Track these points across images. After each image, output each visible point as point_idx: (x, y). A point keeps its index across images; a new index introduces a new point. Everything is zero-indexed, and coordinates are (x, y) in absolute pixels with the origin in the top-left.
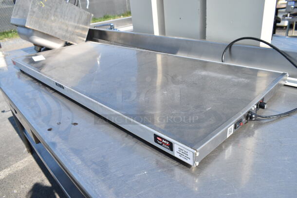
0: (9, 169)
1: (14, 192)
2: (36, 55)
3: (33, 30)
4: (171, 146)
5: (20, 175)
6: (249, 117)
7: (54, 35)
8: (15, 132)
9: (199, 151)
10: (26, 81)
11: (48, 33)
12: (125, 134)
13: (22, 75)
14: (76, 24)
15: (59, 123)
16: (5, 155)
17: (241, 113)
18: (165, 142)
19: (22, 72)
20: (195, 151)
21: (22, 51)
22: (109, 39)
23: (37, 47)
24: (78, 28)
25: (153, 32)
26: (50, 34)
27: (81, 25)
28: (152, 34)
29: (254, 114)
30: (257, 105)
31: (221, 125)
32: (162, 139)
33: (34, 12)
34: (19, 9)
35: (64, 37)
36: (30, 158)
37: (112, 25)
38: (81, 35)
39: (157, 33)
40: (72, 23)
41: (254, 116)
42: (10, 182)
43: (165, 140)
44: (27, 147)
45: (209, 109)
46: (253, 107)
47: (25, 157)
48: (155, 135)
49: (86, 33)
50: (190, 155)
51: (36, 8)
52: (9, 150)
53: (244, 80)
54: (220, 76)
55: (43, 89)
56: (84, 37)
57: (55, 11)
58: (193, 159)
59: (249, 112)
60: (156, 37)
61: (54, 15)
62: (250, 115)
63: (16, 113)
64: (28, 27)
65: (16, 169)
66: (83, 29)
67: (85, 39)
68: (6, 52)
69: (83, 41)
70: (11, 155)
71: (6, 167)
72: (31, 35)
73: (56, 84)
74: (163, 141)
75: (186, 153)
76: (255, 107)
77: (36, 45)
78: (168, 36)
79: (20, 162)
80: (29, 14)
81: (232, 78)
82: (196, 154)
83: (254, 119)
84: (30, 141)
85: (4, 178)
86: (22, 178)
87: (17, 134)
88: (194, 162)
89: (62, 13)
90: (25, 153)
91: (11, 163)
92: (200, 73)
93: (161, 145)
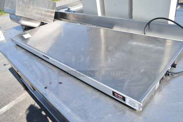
0: (15, 101)
1: (20, 115)
2: (25, 34)
3: (20, 17)
4: (124, 99)
5: (22, 104)
6: (167, 74)
7: (34, 19)
8: (14, 78)
9: (142, 103)
10: (22, 52)
11: (30, 18)
12: (93, 89)
13: (18, 48)
14: (47, 9)
15: (51, 83)
16: (11, 93)
17: (163, 73)
18: (120, 96)
19: (18, 46)
20: (140, 103)
21: (14, 29)
22: (68, 18)
23: (23, 26)
24: (48, 11)
25: (97, 14)
26: (31, 18)
27: (50, 10)
28: (97, 15)
29: (170, 72)
30: (171, 66)
31: (152, 83)
32: (118, 94)
33: (20, 5)
34: (8, 2)
35: (40, 19)
36: (26, 93)
37: (69, 7)
38: (51, 16)
39: (100, 14)
40: (44, 9)
41: (170, 74)
42: (17, 109)
43: (120, 95)
44: (23, 87)
45: (143, 71)
46: (169, 68)
47: (23, 93)
48: (113, 92)
49: (54, 15)
50: (137, 105)
51: (21, 2)
52: (13, 89)
53: (161, 47)
54: (144, 45)
55: (34, 58)
56: (53, 18)
57: (33, 3)
58: (139, 107)
59: (167, 71)
60: (100, 17)
61: (32, 6)
62: (168, 73)
63: (18, 72)
64: (17, 15)
65: (19, 101)
66: (52, 12)
67: (53, 19)
68: (4, 30)
69: (52, 20)
70: (14, 92)
71: (13, 100)
72: (19, 20)
73: (43, 56)
74: (119, 95)
75: (134, 104)
76: (170, 67)
77: (22, 25)
78: (107, 16)
79: (21, 96)
80: (17, 6)
81: (153, 47)
82: (140, 105)
83: (170, 76)
84: (26, 85)
85: (13, 107)
86: (23, 106)
87: (16, 79)
88: (139, 109)
89: (37, 4)
90: (23, 91)
91: (15, 97)
92: (132, 43)
93: (117, 97)
